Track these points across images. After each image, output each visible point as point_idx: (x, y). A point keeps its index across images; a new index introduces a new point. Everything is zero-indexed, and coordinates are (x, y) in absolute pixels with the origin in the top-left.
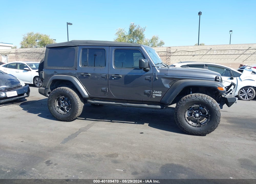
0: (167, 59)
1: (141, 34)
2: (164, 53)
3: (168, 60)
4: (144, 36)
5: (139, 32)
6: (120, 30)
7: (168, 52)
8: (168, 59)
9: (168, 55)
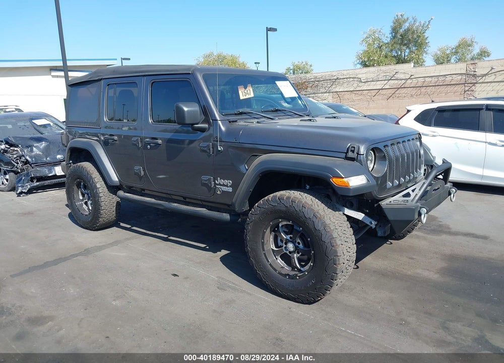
0: (465, 92)
1: (419, 37)
2: (460, 77)
3: (469, 93)
4: (427, 41)
5: (413, 32)
6: (371, 33)
7: (470, 75)
8: (468, 90)
9: (469, 82)
